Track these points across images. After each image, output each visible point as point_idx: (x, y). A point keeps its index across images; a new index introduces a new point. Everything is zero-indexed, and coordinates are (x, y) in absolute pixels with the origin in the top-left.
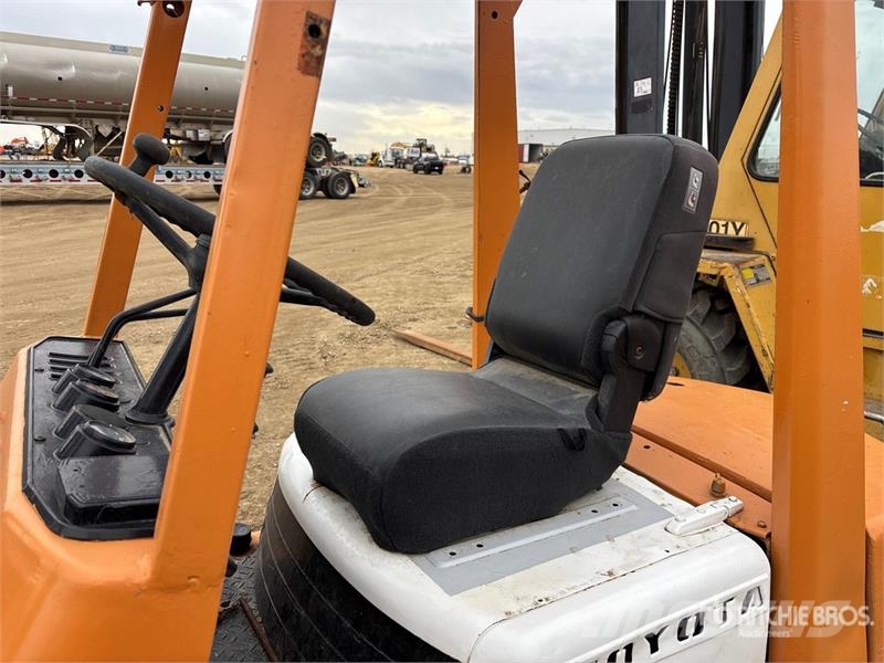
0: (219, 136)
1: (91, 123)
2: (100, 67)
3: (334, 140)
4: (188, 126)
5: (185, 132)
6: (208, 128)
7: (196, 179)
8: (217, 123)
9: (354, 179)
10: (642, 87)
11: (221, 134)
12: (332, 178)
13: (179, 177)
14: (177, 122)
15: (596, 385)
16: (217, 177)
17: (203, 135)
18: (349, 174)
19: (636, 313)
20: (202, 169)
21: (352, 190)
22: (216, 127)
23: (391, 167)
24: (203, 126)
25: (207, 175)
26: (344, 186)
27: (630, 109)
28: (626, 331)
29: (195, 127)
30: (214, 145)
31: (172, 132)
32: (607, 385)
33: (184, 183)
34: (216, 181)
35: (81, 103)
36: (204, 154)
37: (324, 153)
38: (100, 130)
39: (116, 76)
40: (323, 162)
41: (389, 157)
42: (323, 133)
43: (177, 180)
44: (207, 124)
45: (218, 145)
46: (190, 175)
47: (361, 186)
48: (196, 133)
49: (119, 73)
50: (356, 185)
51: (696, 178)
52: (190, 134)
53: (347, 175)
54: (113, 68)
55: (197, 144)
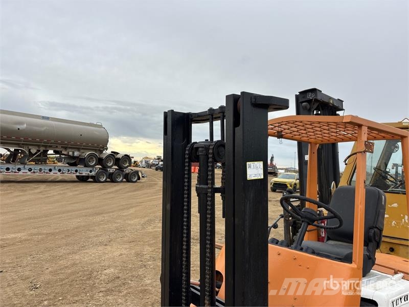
0: (84, 155)
1: (28, 147)
2: (37, 125)
3: (133, 157)
4: (70, 150)
5: (68, 153)
6: (79, 151)
7: (71, 173)
8: (83, 149)
9: (140, 174)
11: (85, 154)
12: (130, 174)
13: (64, 172)
14: (66, 148)
16: (81, 172)
17: (76, 154)
18: (138, 172)
19: (376, 227)
20: (74, 168)
21: (139, 178)
22: (82, 151)
23: (144, 167)
24: (76, 150)
25: (76, 171)
26: (135, 177)
27: (303, 163)
29: (73, 150)
30: (80, 158)
31: (63, 152)
33: (66, 174)
34: (80, 174)
35: (26, 139)
36: (76, 162)
37: (128, 163)
38: (31, 151)
39: (43, 129)
40: (128, 166)
41: (144, 163)
42: (128, 154)
43: (63, 173)
44: (78, 149)
45: (82, 158)
46: (69, 171)
47: (143, 177)
48: (73, 153)
49: (45, 128)
50: (141, 177)
51: (383, 198)
52: (71, 153)
53: (137, 172)
54: (42, 126)
55: (73, 157)
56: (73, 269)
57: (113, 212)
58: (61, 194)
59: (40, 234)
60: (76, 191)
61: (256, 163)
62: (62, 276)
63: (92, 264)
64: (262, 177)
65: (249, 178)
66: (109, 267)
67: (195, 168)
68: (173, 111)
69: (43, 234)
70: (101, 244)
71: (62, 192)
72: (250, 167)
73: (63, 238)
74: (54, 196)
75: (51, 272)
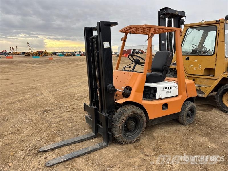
10: (163, 42)
15: (162, 72)
19: (166, 65)
27: (161, 45)
28: (165, 67)
32: (164, 72)
51: (170, 54)
56: (65, 94)
57: (81, 75)
58: (57, 69)
59: (50, 84)
60: (64, 67)
61: (107, 43)
62: (61, 96)
63: (72, 92)
64: (109, 47)
65: (104, 47)
66: (79, 93)
67: (126, 55)
68: (86, 27)
69: (52, 84)
70: (76, 86)
71: (57, 68)
72: (105, 44)
73: (60, 85)
74: (54, 70)
75: (56, 95)
